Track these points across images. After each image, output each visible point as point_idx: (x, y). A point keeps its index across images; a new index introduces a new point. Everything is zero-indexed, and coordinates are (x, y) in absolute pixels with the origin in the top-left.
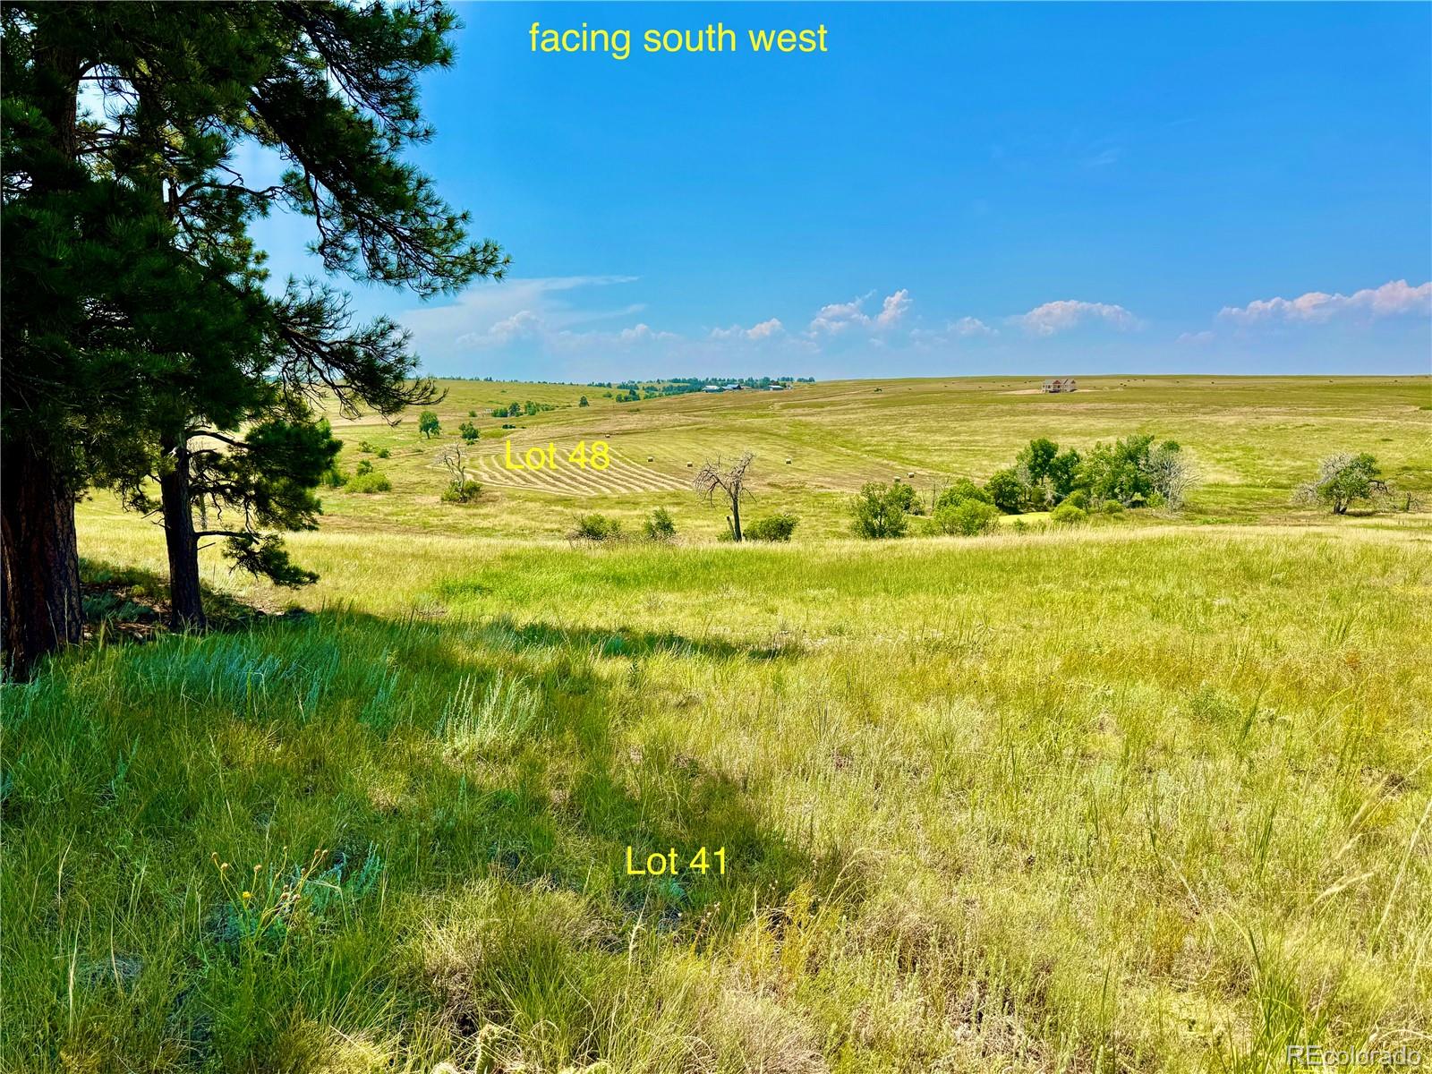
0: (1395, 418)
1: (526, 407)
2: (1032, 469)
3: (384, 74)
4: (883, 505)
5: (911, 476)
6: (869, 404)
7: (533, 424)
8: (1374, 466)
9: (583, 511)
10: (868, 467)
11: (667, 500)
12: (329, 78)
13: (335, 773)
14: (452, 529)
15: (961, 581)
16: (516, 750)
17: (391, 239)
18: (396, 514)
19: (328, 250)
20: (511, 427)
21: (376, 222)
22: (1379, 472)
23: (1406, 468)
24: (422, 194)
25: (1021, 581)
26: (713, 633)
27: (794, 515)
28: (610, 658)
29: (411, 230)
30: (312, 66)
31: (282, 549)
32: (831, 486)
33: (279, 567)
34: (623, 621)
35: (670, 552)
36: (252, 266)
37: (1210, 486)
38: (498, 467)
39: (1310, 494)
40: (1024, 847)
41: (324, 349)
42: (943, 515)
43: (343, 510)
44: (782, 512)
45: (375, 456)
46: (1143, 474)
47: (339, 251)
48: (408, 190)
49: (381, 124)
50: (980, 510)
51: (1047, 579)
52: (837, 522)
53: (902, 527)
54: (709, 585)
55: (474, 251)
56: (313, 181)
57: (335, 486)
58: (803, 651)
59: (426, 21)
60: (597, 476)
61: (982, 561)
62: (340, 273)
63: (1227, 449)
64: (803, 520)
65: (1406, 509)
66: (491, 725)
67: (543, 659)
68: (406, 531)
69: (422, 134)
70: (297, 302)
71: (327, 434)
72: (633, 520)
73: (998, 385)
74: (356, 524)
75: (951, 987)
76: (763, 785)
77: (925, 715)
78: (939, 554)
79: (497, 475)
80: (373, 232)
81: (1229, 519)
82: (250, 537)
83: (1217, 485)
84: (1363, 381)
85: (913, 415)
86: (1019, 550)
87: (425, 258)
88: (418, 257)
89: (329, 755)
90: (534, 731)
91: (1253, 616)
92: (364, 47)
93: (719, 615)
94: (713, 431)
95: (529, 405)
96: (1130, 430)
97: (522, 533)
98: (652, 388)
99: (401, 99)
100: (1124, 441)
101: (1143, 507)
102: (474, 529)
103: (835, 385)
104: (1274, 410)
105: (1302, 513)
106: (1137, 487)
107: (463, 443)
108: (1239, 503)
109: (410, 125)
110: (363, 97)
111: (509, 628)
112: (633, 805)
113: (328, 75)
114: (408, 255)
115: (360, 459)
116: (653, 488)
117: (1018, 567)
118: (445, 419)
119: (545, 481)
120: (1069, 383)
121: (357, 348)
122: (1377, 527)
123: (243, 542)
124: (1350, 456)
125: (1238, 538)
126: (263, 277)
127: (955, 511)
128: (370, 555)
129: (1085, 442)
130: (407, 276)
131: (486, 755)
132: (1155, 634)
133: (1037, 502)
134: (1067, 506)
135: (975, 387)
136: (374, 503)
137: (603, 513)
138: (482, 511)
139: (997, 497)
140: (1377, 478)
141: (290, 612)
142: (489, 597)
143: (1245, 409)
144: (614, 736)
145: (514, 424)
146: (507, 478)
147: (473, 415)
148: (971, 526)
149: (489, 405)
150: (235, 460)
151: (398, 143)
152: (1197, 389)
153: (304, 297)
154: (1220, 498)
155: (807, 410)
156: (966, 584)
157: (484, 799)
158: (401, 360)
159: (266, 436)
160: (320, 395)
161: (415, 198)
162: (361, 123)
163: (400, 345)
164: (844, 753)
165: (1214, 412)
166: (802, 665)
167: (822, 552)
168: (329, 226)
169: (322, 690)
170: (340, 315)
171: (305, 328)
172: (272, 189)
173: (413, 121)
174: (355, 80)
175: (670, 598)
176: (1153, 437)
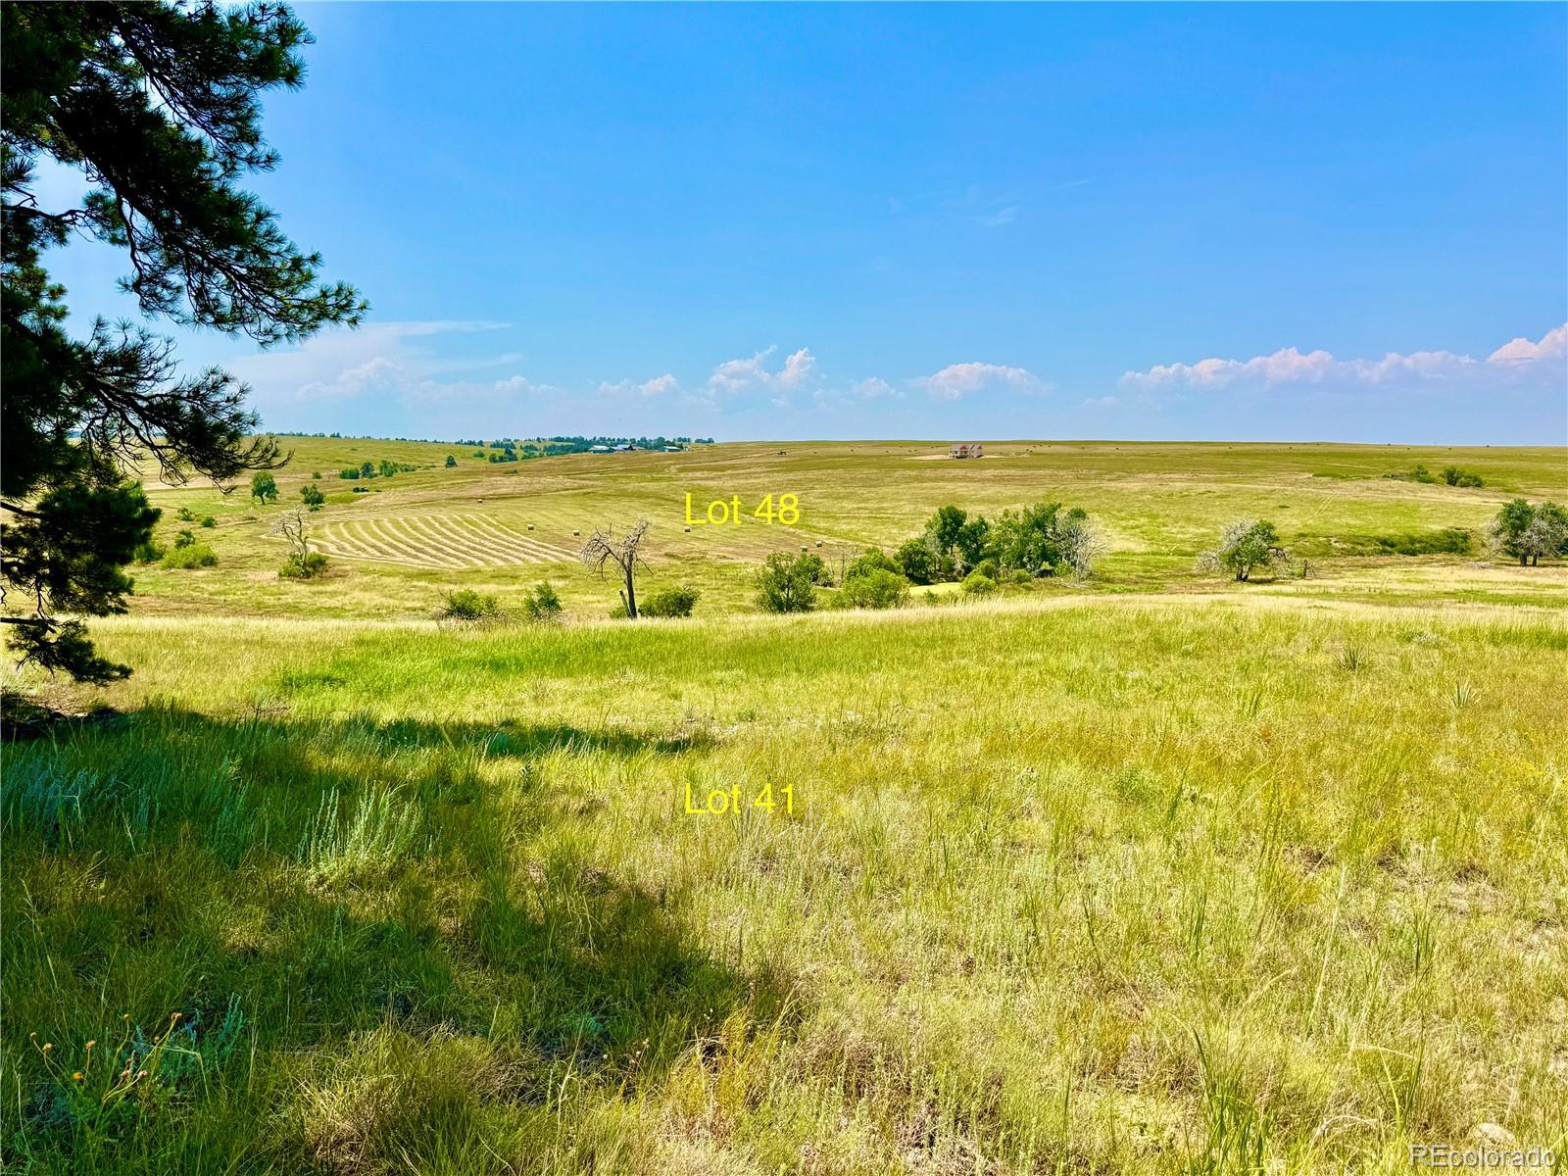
0: (1291, 485)
1: (381, 468)
2: (941, 537)
3: (217, 89)
4: (790, 577)
5: (819, 546)
6: (773, 468)
7: (391, 487)
8: (1272, 533)
9: (451, 587)
10: (773, 536)
11: (551, 572)
12: (148, 89)
13: (177, 912)
14: (293, 610)
15: (874, 658)
16: (395, 874)
17: (224, 277)
18: (225, 593)
19: (145, 288)
20: (363, 490)
21: (205, 256)
22: (1277, 539)
23: (1302, 535)
24: (263, 228)
25: (936, 657)
26: (611, 724)
27: (694, 589)
28: (496, 760)
29: (248, 268)
30: (128, 76)
31: (85, 639)
32: (734, 556)
33: (81, 661)
34: (505, 715)
35: (559, 632)
36: (45, 302)
37: (1117, 554)
38: (348, 536)
39: (1214, 561)
40: (961, 948)
41: (140, 402)
42: (853, 588)
43: (158, 589)
44: (681, 585)
45: (198, 525)
46: (1050, 542)
47: (159, 289)
48: (246, 223)
49: (211, 145)
50: (890, 582)
51: (962, 654)
52: (742, 595)
53: (811, 600)
54: (602, 669)
55: (324, 294)
56: (126, 208)
57: (148, 561)
58: (714, 743)
59: (269, 32)
60: (468, 547)
61: (896, 635)
62: (160, 314)
63: (1132, 516)
64: (704, 594)
65: (1303, 576)
66: (363, 846)
67: (418, 763)
68: (235, 613)
69: (263, 159)
70: (106, 348)
71: (142, 501)
72: (512, 596)
73: (905, 450)
74: (176, 605)
75: (899, 1110)
76: (683, 897)
77: (850, 808)
78: (851, 629)
79: (347, 546)
80: (201, 268)
81: (1136, 588)
82: (44, 625)
83: (1123, 553)
84: (1261, 447)
85: (819, 481)
86: (932, 624)
87: (266, 301)
88: (257, 300)
89: (168, 891)
90: (416, 850)
91: (1167, 689)
92: (193, 57)
93: (617, 702)
94: (602, 495)
95: (385, 465)
96: (1038, 497)
97: (378, 613)
98: (532, 447)
99: (238, 118)
100: (1032, 509)
101: (1051, 576)
102: (319, 609)
103: (736, 446)
104: (1176, 476)
105: (1206, 581)
106: (1045, 555)
107: (305, 509)
108: (1145, 572)
109: (248, 149)
110: (190, 114)
111: (370, 727)
112: (538, 931)
113: (144, 84)
114: (245, 297)
115: (180, 529)
116: (534, 560)
117: (932, 643)
118: (283, 481)
119: (405, 553)
120: (975, 448)
121: (184, 403)
122: (1277, 594)
123: (35, 630)
124: (1251, 522)
125: (1148, 607)
126: (61, 315)
127: (864, 582)
128: (194, 642)
129: (992, 509)
130: (242, 320)
131: (359, 881)
132: (1072, 710)
133: (947, 572)
134: (976, 577)
135: (882, 451)
136: (196, 580)
137: (476, 589)
138: (330, 588)
139: (907, 567)
140: (1276, 545)
141: (95, 713)
142: (341, 689)
143: (1149, 476)
144: (509, 851)
145: (366, 487)
146: (360, 549)
147: (317, 476)
148: (883, 598)
149: (337, 465)
150: (24, 533)
151: (234, 169)
152: (1102, 454)
153: (116, 342)
154: (1126, 567)
155: (706, 474)
156: (880, 662)
157: (360, 934)
158: (237, 418)
159: (65, 504)
160: (136, 457)
161: (253, 233)
162: (188, 143)
163: (235, 400)
164: (769, 856)
165: (1119, 479)
166: (716, 758)
167: (728, 630)
168: (147, 260)
169: (151, 812)
170: (161, 364)
171: (117, 378)
172: (72, 212)
173: (252, 144)
174: (181, 94)
175: (560, 685)
176: (1060, 505)
